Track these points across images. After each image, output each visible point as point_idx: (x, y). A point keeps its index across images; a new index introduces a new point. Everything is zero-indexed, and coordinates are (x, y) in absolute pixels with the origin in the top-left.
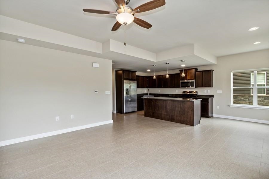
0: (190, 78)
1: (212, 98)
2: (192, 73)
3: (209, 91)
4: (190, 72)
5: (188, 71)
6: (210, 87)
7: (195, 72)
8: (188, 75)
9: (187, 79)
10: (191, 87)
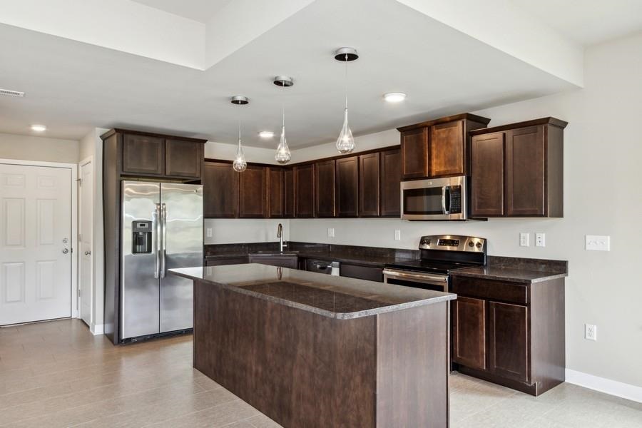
0: (443, 169)
1: (561, 276)
2: (453, 142)
3: (543, 236)
4: (443, 136)
5: (435, 131)
6: (541, 216)
7: (470, 135)
8: (434, 152)
9: (430, 171)
10: (447, 215)
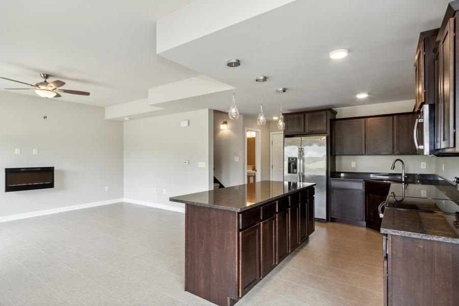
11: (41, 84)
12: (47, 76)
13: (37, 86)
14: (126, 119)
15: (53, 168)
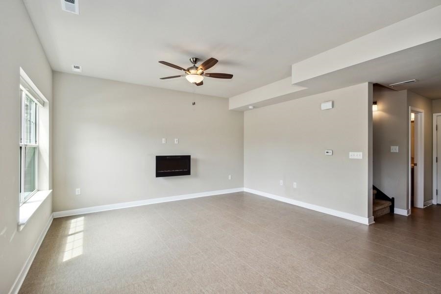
11: (191, 68)
12: (196, 60)
13: (188, 70)
14: (251, 107)
15: (190, 156)
